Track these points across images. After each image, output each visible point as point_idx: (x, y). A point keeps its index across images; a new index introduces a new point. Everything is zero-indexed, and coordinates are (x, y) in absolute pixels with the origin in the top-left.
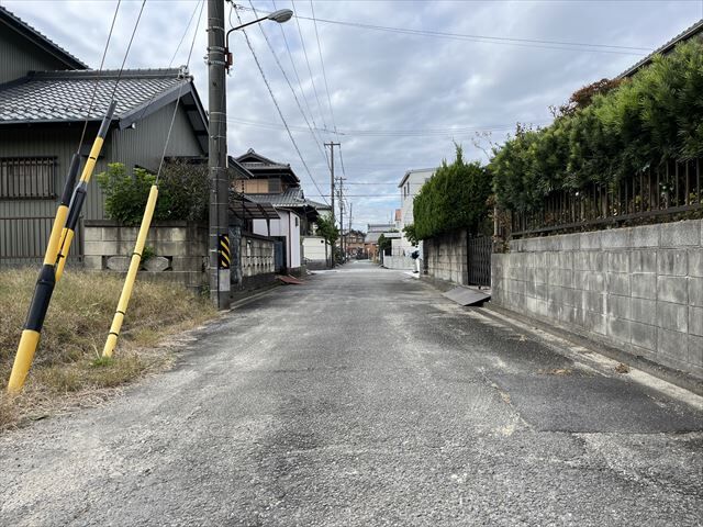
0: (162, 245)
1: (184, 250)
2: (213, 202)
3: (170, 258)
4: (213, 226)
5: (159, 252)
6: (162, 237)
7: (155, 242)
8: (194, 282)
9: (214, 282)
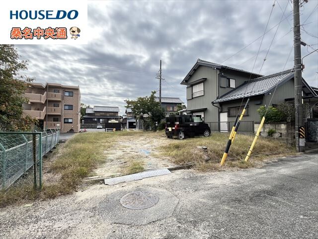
0: (278, 129)
1: (286, 131)
2: (296, 116)
3: (281, 133)
4: (296, 123)
5: (277, 131)
6: (278, 127)
7: (276, 128)
8: (290, 142)
9: (297, 143)
